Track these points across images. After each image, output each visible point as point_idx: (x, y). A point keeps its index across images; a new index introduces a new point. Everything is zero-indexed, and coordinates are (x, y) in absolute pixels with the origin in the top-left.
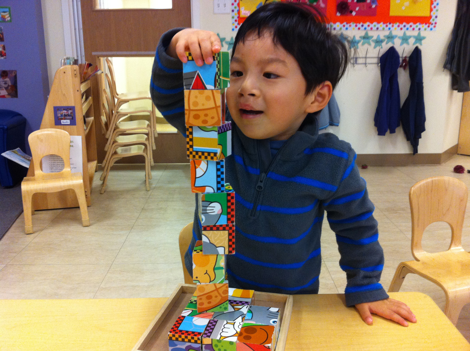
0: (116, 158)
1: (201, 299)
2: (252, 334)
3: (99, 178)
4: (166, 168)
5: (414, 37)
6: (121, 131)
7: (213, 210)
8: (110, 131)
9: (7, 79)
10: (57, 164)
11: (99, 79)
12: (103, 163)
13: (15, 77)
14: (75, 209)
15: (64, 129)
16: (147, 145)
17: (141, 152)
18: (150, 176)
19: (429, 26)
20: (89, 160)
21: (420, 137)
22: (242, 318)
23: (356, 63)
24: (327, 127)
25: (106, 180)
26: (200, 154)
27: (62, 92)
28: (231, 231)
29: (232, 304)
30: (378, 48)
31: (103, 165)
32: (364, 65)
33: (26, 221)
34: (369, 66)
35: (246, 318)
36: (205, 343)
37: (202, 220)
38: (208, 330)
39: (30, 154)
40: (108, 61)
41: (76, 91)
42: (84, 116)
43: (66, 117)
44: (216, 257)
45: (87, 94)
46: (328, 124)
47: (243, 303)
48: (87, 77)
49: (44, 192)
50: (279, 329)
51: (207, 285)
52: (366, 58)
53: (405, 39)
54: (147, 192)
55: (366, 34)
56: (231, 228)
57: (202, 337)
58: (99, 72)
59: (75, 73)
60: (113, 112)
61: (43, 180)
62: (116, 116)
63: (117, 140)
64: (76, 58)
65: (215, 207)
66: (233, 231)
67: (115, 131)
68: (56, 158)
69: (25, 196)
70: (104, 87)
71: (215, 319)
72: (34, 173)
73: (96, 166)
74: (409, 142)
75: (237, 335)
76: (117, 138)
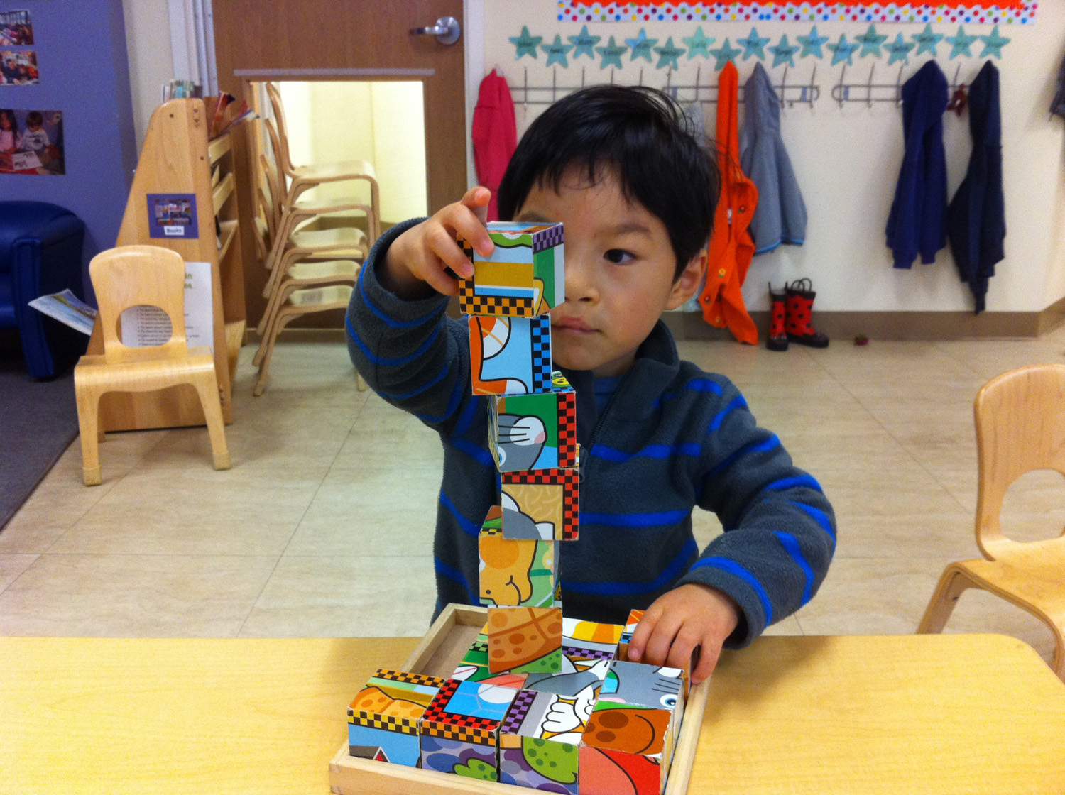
0: (288, 314)
1: (496, 642)
2: (616, 728)
3: (251, 362)
5: (984, 38)
6: (301, 254)
7: (525, 434)
8: (275, 253)
9: (41, 132)
10: (155, 328)
11: (250, 131)
12: (260, 326)
13: (60, 126)
14: (195, 430)
15: (170, 247)
19: (1018, 14)
20: (229, 318)
21: (992, 273)
22: (594, 691)
23: (847, 99)
24: (775, 248)
25: (266, 365)
26: (491, 302)
27: (165, 160)
28: (569, 487)
29: (572, 656)
30: (898, 64)
31: (260, 330)
32: (863, 104)
33: (85, 455)
34: (875, 105)
35: (604, 689)
36: (505, 746)
37: (500, 458)
38: (513, 716)
39: (94, 304)
40: (271, 91)
41: (199, 159)
42: (216, 217)
43: (175, 219)
44: (534, 544)
45: (223, 166)
46: (779, 241)
47: (596, 654)
48: (223, 126)
49: (126, 389)
50: (681, 717)
51: (513, 610)
52: (869, 86)
53: (962, 44)
55: (872, 30)
56: (569, 479)
57: (498, 731)
58: (250, 117)
59: (196, 116)
60: (283, 208)
61: (123, 363)
62: (288, 217)
63: (292, 274)
64: (197, 83)
65: (529, 428)
66: (575, 487)
67: (287, 253)
68: (153, 313)
69: (83, 399)
70: (260, 151)
71: (531, 690)
72: (103, 347)
73: (244, 332)
74: (966, 284)
75: (581, 729)
76: (292, 268)
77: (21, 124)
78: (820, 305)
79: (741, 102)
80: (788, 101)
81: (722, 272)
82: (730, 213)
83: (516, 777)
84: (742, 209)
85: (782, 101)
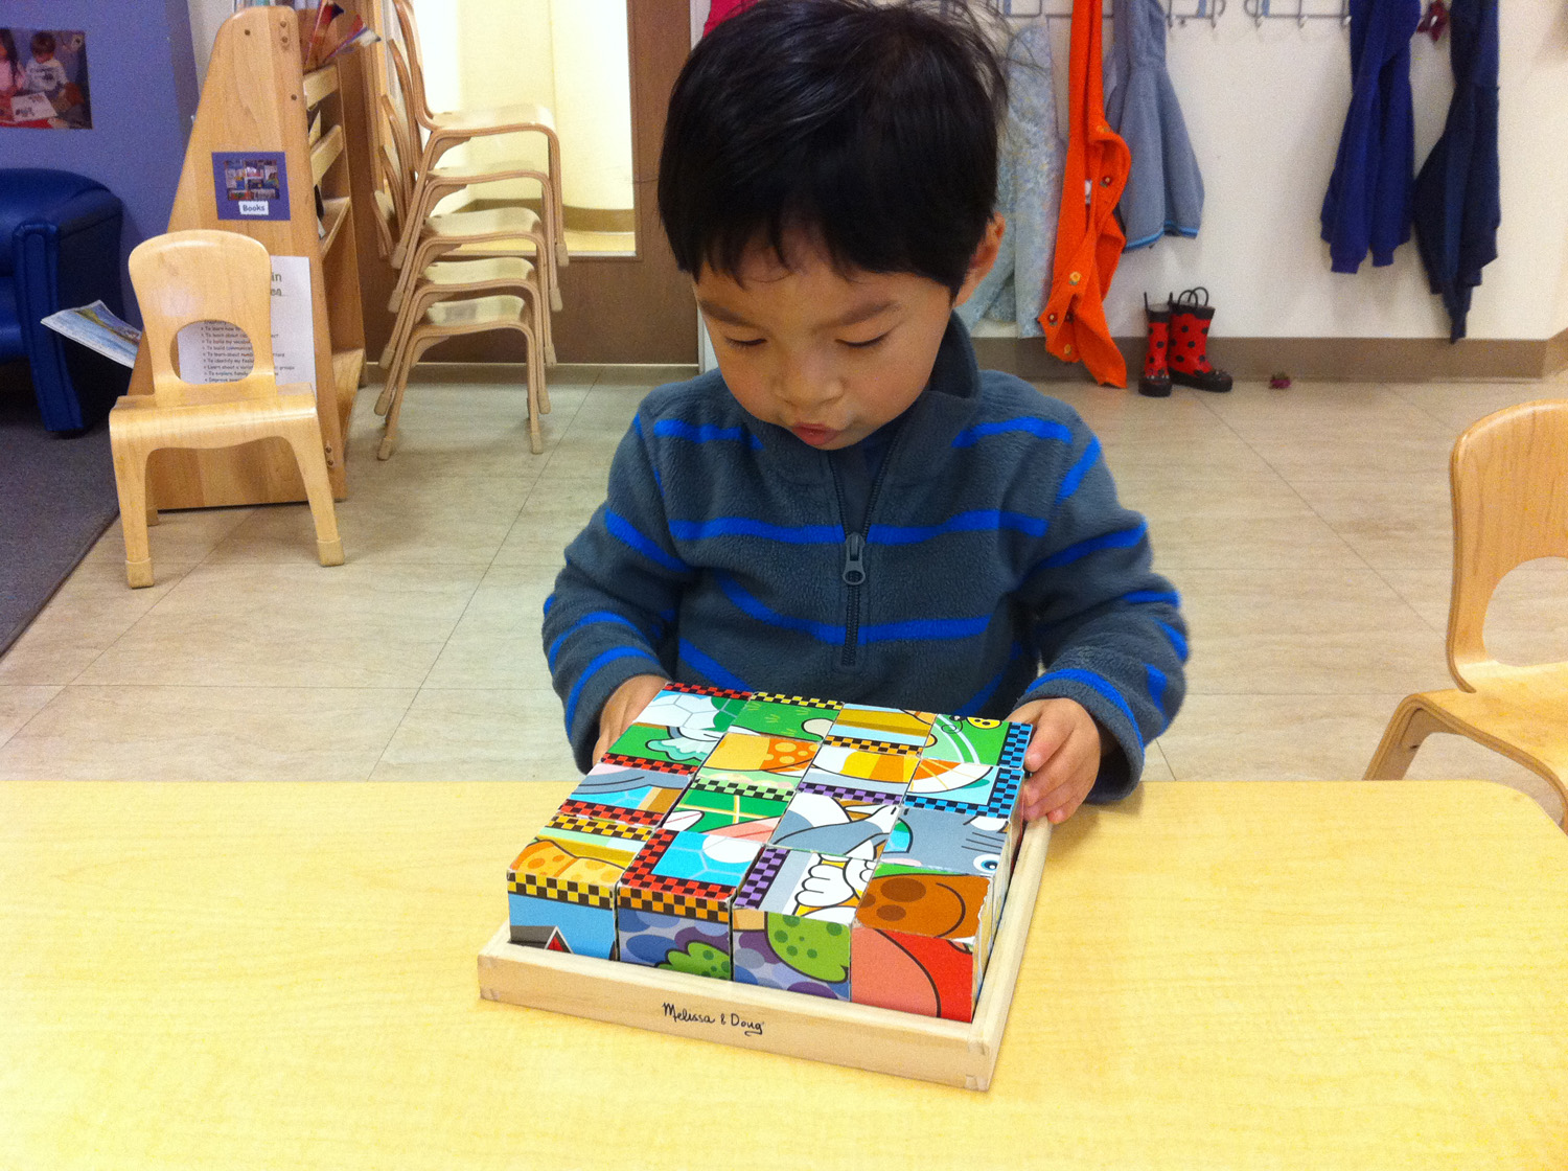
0: (426, 339)
2: (907, 900)
3: (373, 409)
4: (597, 378)
6: (443, 247)
8: (405, 244)
9: (54, 63)
10: (229, 354)
11: (368, 60)
12: (384, 357)
13: (82, 55)
14: (290, 508)
15: (249, 233)
16: (533, 294)
17: (512, 320)
18: (543, 404)
20: (338, 346)
21: (1478, 282)
22: (875, 848)
23: (1266, 13)
24: (1156, 239)
25: (393, 415)
27: (239, 100)
29: (841, 800)
31: (385, 361)
32: (1290, 23)
33: (129, 543)
34: (1309, 24)
35: (890, 846)
36: (741, 928)
38: (753, 883)
39: (138, 324)
41: (289, 98)
42: (316, 187)
43: (255, 191)
45: (326, 113)
46: (1162, 229)
47: (877, 796)
48: (325, 53)
49: (187, 445)
50: (1004, 891)
54: (532, 456)
57: (733, 900)
58: (366, 39)
59: (284, 32)
60: (416, 175)
61: (183, 405)
62: (425, 187)
63: (431, 277)
67: (424, 243)
68: (225, 332)
69: (122, 460)
70: (383, 89)
71: (781, 847)
72: (151, 382)
73: (363, 368)
74: (1438, 297)
75: (855, 901)
76: (431, 268)
77: (22, 50)
78: (1219, 328)
79: (1108, 17)
80: (1178, 16)
81: (1075, 276)
82: (1088, 186)
83: (757, 973)
84: (1107, 181)
85: (1169, 17)
